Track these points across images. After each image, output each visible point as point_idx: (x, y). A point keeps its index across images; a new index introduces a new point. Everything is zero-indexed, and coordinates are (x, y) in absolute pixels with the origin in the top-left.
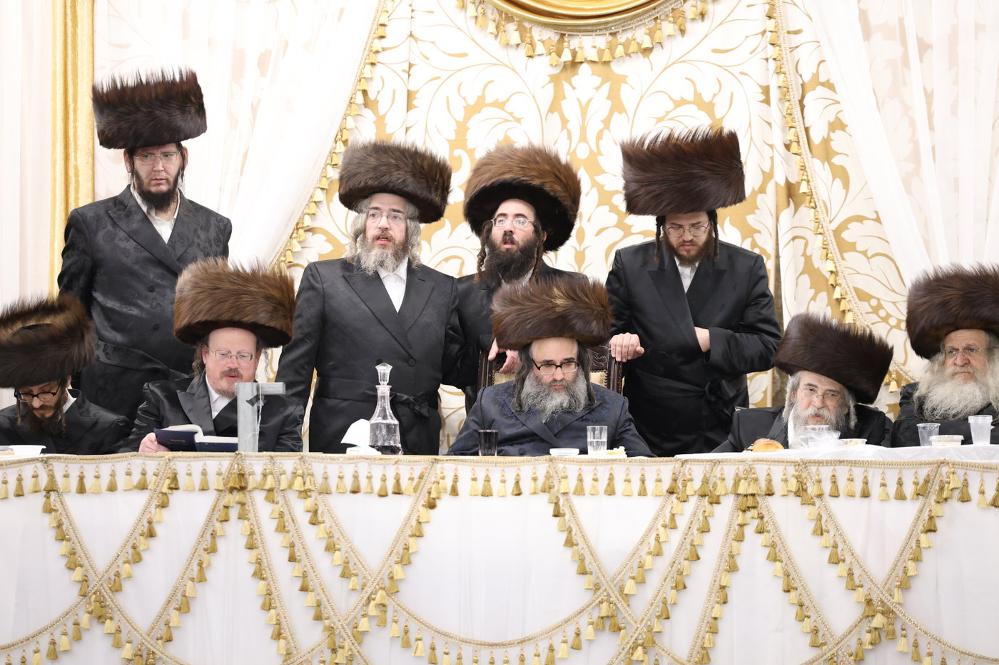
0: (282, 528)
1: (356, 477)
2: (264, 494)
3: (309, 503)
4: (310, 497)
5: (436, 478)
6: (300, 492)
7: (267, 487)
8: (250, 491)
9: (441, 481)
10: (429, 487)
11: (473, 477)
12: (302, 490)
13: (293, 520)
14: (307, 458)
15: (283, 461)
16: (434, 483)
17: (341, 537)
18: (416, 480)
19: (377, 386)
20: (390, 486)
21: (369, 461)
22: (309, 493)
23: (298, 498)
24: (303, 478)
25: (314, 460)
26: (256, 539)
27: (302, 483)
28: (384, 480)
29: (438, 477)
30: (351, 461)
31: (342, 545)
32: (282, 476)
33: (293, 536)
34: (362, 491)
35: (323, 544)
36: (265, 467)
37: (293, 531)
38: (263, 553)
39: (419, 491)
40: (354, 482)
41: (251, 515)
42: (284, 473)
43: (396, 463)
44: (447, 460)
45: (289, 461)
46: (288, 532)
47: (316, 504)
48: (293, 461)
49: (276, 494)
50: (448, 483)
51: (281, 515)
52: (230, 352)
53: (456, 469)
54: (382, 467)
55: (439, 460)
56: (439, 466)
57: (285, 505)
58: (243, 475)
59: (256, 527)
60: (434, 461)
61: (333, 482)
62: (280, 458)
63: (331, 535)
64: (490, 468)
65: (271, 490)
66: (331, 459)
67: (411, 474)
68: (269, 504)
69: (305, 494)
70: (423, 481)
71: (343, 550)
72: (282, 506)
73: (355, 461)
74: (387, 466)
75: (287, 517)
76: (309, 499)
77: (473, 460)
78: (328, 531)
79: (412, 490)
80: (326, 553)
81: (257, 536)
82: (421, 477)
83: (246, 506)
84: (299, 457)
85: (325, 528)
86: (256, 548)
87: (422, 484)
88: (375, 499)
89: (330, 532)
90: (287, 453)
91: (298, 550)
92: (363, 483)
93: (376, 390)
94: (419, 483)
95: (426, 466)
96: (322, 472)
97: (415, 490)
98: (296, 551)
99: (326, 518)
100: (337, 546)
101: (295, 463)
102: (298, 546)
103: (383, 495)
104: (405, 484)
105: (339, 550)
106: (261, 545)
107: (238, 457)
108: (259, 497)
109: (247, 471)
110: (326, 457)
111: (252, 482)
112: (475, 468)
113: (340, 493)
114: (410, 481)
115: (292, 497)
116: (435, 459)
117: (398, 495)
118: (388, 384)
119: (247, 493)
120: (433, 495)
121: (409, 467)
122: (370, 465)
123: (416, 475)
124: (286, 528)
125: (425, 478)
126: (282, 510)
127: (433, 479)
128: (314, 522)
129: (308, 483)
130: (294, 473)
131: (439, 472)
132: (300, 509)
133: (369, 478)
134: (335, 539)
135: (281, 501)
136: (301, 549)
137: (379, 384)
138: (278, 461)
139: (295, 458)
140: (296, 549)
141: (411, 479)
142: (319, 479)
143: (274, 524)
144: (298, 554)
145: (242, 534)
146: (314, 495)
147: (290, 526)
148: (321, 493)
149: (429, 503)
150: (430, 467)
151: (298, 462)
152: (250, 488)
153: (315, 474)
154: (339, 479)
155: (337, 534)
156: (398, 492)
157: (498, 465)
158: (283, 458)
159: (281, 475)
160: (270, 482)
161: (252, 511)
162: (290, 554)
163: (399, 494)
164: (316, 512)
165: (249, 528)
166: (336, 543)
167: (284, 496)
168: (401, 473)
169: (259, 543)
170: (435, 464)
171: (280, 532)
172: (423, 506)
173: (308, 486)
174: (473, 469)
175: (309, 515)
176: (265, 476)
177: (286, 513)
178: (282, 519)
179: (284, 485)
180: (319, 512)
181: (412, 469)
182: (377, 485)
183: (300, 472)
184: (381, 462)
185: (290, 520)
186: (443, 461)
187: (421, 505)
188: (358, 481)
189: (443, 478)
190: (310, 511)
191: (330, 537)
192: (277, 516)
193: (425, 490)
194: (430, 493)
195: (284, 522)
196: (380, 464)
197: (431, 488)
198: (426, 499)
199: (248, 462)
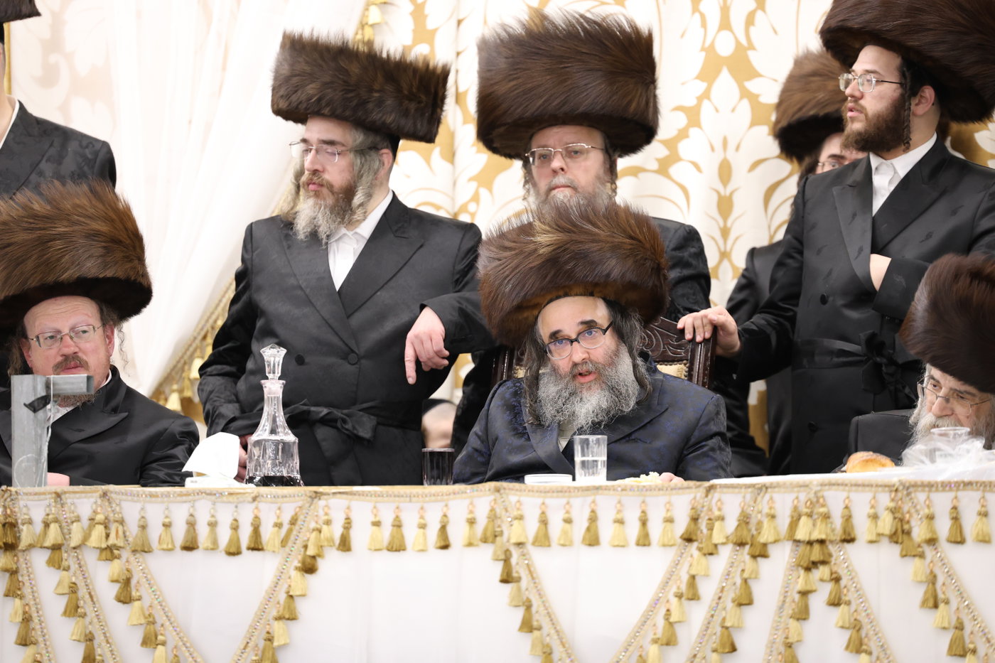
0: (73, 610)
1: (191, 524)
2: (46, 555)
3: (115, 567)
4: (119, 557)
5: (317, 522)
6: (102, 550)
7: (48, 543)
8: (24, 551)
9: (325, 528)
10: (305, 539)
11: (374, 520)
12: (104, 546)
13: (91, 597)
14: (113, 496)
15: (76, 501)
16: (314, 530)
17: (168, 623)
18: (286, 527)
19: (263, 381)
20: (245, 539)
21: (213, 498)
22: (116, 552)
23: (100, 559)
24: (106, 527)
25: (124, 497)
26: (33, 629)
27: (104, 535)
28: (235, 527)
29: (321, 522)
30: (184, 498)
31: (169, 635)
32: (75, 524)
33: (90, 623)
34: (201, 546)
35: (138, 635)
36: (48, 511)
37: (91, 615)
38: (44, 652)
39: (290, 544)
40: (188, 531)
41: (27, 590)
42: (78, 519)
43: (254, 499)
44: (334, 493)
45: (85, 500)
46: (84, 616)
47: (128, 570)
48: (93, 500)
49: (65, 555)
50: (337, 531)
51: (73, 589)
52: (59, 332)
53: (348, 508)
54: (232, 506)
55: (322, 494)
56: (322, 503)
57: (79, 572)
58: (13, 525)
59: (33, 609)
60: (314, 495)
61: (155, 532)
62: (72, 495)
63: (151, 619)
64: (402, 505)
65: (56, 548)
66: (151, 495)
67: (278, 517)
68: (52, 570)
69: (110, 553)
70: (297, 527)
71: (170, 645)
72: (75, 574)
73: (190, 498)
74: (239, 505)
75: (82, 592)
76: (116, 561)
77: (375, 492)
78: (147, 613)
79: (277, 542)
80: (144, 649)
81: (35, 624)
82: (293, 522)
83: (19, 575)
84: (101, 492)
85: (142, 609)
86: (32, 643)
87: (295, 533)
88: (221, 559)
89: (150, 615)
90: (81, 487)
91: (100, 646)
92: (203, 532)
93: (261, 388)
94: (290, 532)
95: (300, 504)
96: (138, 517)
97: (284, 543)
98: (96, 646)
99: (144, 591)
100: (160, 638)
101: (96, 503)
102: (99, 638)
103: (234, 552)
104: (267, 533)
105: (164, 644)
106: (40, 639)
107: (6, 495)
108: (39, 559)
109: (21, 518)
110: (144, 492)
111: (26, 535)
112: (378, 505)
113: (163, 550)
114: (276, 529)
115: (90, 558)
116: (316, 492)
117: (256, 553)
118: (280, 378)
119: (20, 554)
120: (311, 552)
121: (274, 506)
122: (214, 503)
123: (286, 519)
124: (79, 610)
125: (299, 522)
126: (74, 580)
127: (313, 525)
128: (125, 597)
129: (113, 535)
130: (92, 519)
131: (321, 513)
132: (102, 576)
133: (213, 525)
134: (158, 627)
135: (74, 567)
136: (104, 644)
137: (267, 378)
138: (69, 501)
139: (94, 494)
140: (96, 642)
141: (278, 525)
142: (133, 529)
143: (61, 603)
144: (99, 651)
145: (11, 621)
146: (126, 554)
147: (86, 606)
148: (134, 551)
149: (303, 563)
150: (307, 505)
151: (99, 502)
152: (23, 544)
153: (127, 519)
154: (163, 528)
155: (160, 618)
156: (256, 547)
157: (414, 499)
158: (78, 495)
159: (73, 522)
160: (53, 535)
161: (27, 584)
162: (85, 652)
163: (258, 549)
164: (127, 582)
165: (20, 612)
166: (159, 633)
167: (77, 557)
168: (262, 516)
169: (37, 635)
170: (316, 500)
171: (69, 616)
172: (296, 568)
173: (112, 541)
174: (375, 507)
175: (116, 587)
176: (47, 525)
177: (81, 584)
178: (73, 595)
179: (75, 540)
180: (133, 582)
181: (279, 509)
182: (224, 536)
183: (100, 517)
184: (231, 499)
185: (87, 596)
186: (329, 494)
187: (293, 567)
188: (194, 529)
189: (328, 523)
190: (117, 581)
191: (149, 623)
192: (66, 590)
193: (300, 543)
194: (306, 547)
195: (78, 599)
196: (230, 502)
197: (308, 540)
198: (300, 557)
199: (22, 503)
